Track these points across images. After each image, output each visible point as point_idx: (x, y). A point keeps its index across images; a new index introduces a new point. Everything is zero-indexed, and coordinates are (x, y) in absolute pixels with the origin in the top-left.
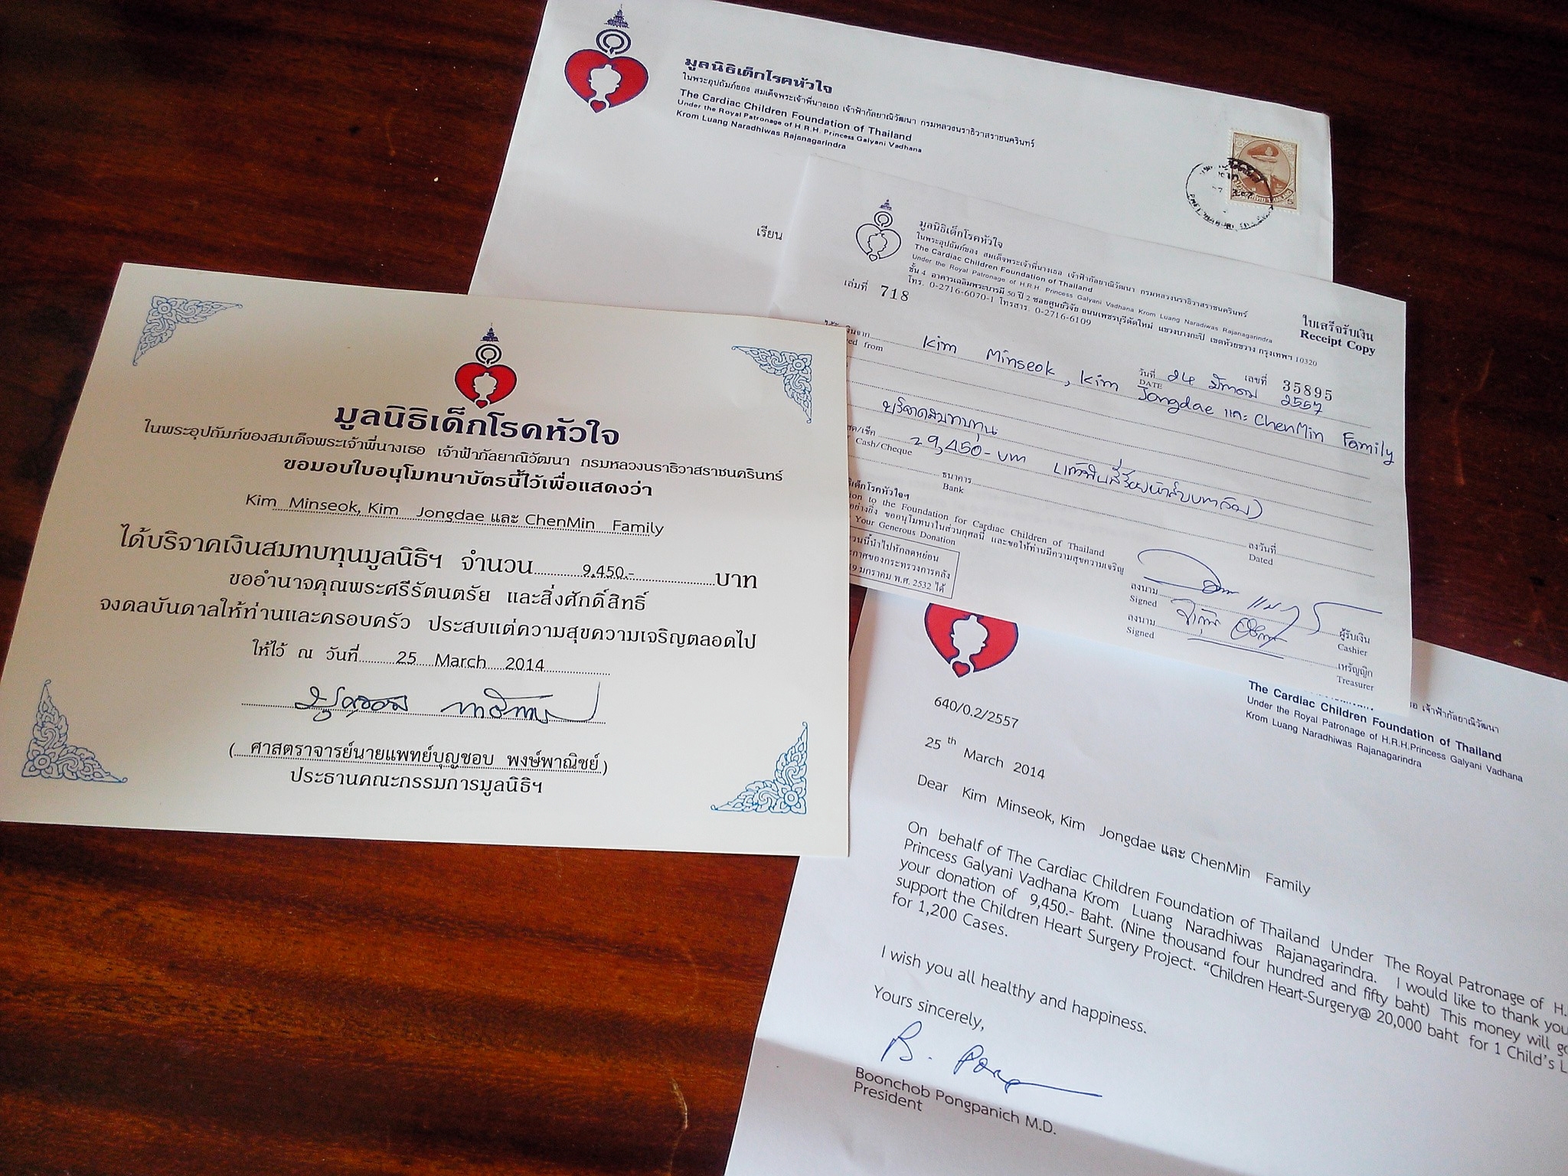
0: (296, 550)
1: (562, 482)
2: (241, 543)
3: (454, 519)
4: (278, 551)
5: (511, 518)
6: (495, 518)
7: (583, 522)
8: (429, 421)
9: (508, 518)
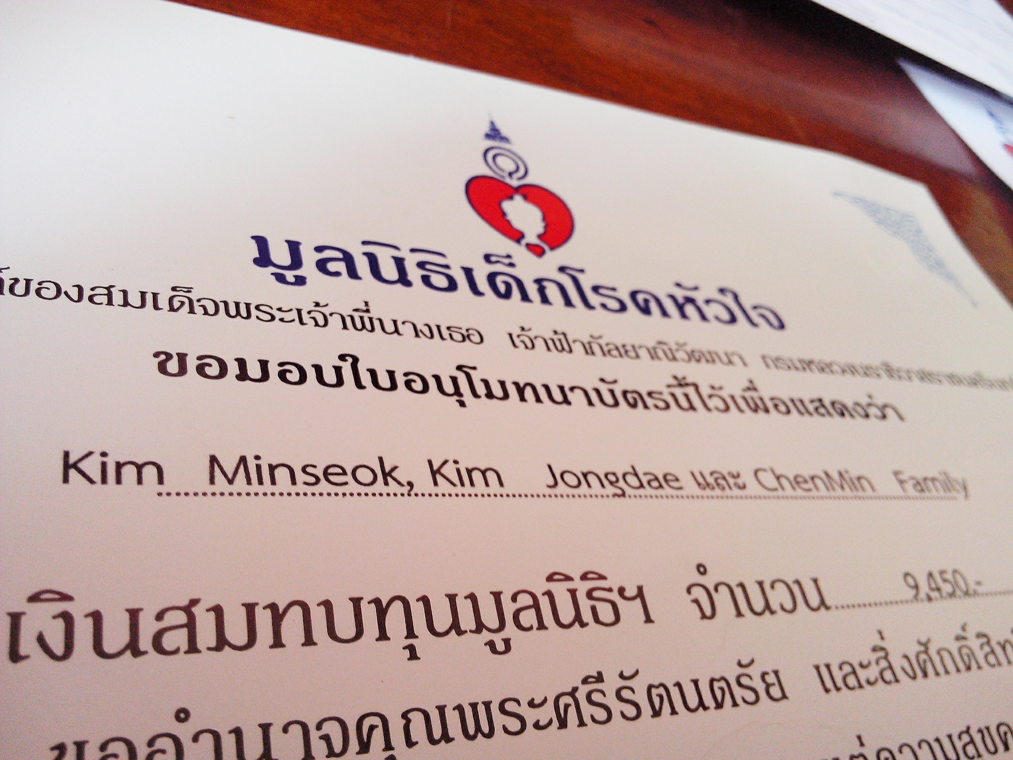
0: (264, 619)
1: (761, 399)
2: (67, 618)
3: (629, 491)
4: (206, 635)
5: (730, 480)
6: (700, 480)
8: (458, 275)
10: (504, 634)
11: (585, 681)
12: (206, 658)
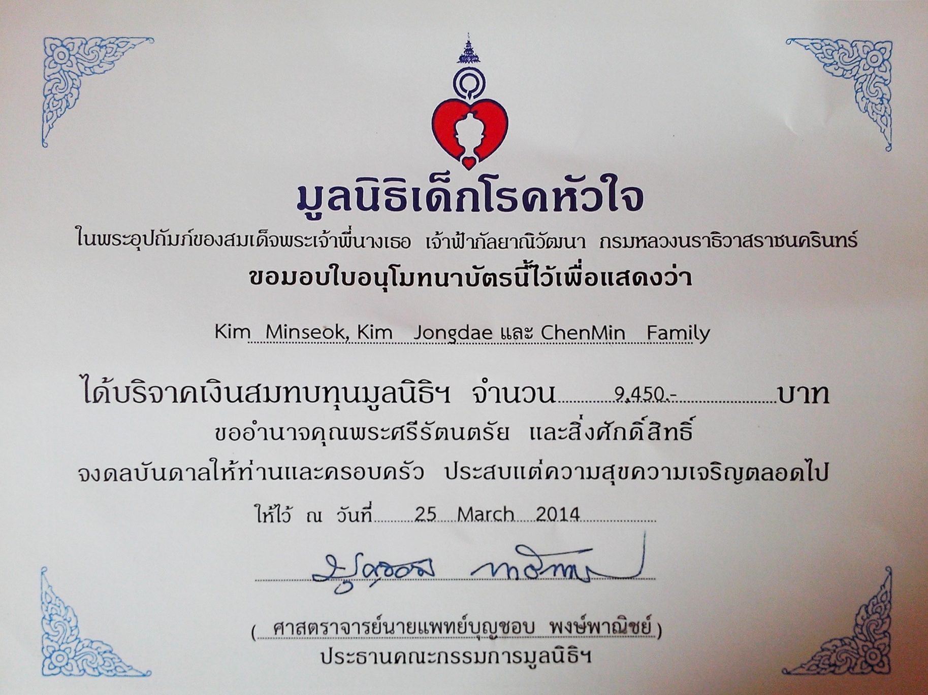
0: (283, 392)
1: (579, 274)
2: (218, 388)
3: (458, 340)
4: (263, 397)
5: (524, 333)
6: (505, 333)
7: (611, 331)
8: (409, 196)
9: (521, 332)
10: (376, 403)
11: (408, 424)
12: (263, 404)
